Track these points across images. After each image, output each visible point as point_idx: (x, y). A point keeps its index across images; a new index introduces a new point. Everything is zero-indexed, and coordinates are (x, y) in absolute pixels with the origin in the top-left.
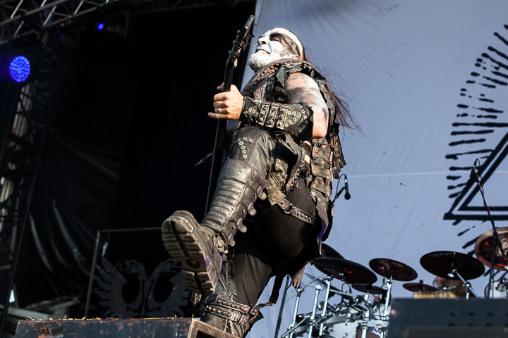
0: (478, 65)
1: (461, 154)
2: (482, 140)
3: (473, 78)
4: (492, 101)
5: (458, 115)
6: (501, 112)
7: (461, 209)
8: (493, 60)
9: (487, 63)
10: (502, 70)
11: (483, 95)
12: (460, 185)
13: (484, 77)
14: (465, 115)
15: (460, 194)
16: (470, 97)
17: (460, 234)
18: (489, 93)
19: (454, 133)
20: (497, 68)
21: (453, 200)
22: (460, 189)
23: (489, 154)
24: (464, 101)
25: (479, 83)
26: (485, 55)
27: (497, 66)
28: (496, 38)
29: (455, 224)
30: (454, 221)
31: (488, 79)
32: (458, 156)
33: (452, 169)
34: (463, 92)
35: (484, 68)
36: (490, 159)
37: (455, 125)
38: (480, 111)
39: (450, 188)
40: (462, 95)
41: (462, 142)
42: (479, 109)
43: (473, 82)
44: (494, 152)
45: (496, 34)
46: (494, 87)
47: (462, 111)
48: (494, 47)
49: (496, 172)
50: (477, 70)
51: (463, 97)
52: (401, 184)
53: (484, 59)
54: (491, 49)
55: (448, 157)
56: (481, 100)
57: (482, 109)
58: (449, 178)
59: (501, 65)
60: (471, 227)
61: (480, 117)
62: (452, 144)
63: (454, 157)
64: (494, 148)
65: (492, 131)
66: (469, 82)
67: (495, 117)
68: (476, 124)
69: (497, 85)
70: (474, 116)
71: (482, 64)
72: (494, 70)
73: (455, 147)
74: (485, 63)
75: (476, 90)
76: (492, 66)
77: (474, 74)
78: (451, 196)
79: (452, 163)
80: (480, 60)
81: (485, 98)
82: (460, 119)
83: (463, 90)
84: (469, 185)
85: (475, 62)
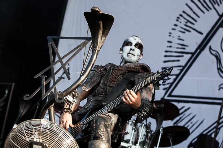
0: (177, 20)
2: (178, 61)
3: (175, 27)
4: (183, 40)
5: (168, 47)
6: (187, 46)
7: (168, 96)
8: (185, 18)
9: (182, 20)
10: (189, 24)
11: (179, 37)
12: (168, 84)
13: (180, 27)
14: (171, 47)
15: (167, 89)
16: (173, 37)
18: (182, 36)
19: (166, 56)
20: (186, 23)
21: (165, 91)
22: (168, 86)
23: (181, 68)
24: (170, 39)
25: (178, 30)
26: (181, 15)
27: (186, 21)
28: (186, 6)
31: (182, 28)
34: (170, 35)
35: (180, 22)
36: (182, 70)
37: (166, 52)
39: (163, 85)
40: (170, 36)
41: (169, 61)
42: (177, 44)
43: (175, 29)
44: (184, 67)
45: (187, 4)
46: (184, 32)
47: (169, 44)
48: (186, 11)
49: (185, 77)
50: (177, 23)
53: (181, 17)
54: (184, 12)
55: (163, 68)
56: (178, 39)
57: (179, 44)
59: (188, 21)
61: (178, 48)
62: (165, 62)
64: (183, 65)
65: (183, 56)
66: (173, 29)
67: (184, 49)
68: (176, 52)
69: (186, 32)
70: (175, 47)
71: (179, 20)
72: (185, 24)
75: (176, 34)
77: (176, 25)
78: (164, 89)
80: (178, 18)
81: (181, 38)
82: (169, 49)
83: (170, 33)
84: (172, 84)
85: (176, 19)
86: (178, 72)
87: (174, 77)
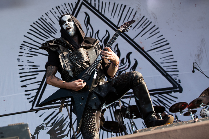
0: (21, 49)
1: (28, 85)
2: (35, 78)
3: (21, 54)
4: (33, 62)
5: (20, 70)
6: (39, 66)
7: (36, 106)
8: (27, 46)
10: (33, 50)
11: (28, 60)
12: (32, 97)
13: (26, 53)
14: (23, 69)
15: (34, 101)
16: (23, 62)
17: (40, 116)
18: (30, 59)
19: (21, 77)
20: (31, 49)
21: (32, 103)
22: (33, 99)
23: (40, 83)
24: (20, 63)
25: (25, 56)
26: (22, 44)
27: (30, 48)
29: (36, 113)
30: (35, 112)
31: (28, 54)
32: (26, 86)
33: (26, 91)
35: (25, 50)
36: (41, 85)
37: (20, 73)
38: (29, 66)
39: (28, 99)
40: (19, 61)
41: (26, 80)
42: (28, 66)
43: (22, 56)
44: (42, 82)
45: (25, 36)
47: (21, 68)
48: (26, 41)
49: (46, 89)
50: (22, 51)
52: (4, 101)
53: (23, 46)
54: (24, 42)
55: (22, 87)
56: (28, 62)
58: (26, 95)
59: (32, 48)
60: (44, 113)
61: (30, 69)
62: (22, 81)
63: (25, 86)
64: (41, 80)
65: (38, 74)
66: (19, 56)
67: (37, 68)
68: (30, 72)
69: (33, 56)
70: (27, 69)
72: (30, 50)
73: (23, 82)
74: (24, 48)
75: (24, 59)
76: (28, 49)
77: (20, 52)
78: (30, 102)
79: (24, 89)
80: (21, 47)
81: (30, 61)
82: (21, 71)
83: (18, 59)
84: (36, 96)
85: (19, 48)
86: (38, 87)
87: (37, 91)
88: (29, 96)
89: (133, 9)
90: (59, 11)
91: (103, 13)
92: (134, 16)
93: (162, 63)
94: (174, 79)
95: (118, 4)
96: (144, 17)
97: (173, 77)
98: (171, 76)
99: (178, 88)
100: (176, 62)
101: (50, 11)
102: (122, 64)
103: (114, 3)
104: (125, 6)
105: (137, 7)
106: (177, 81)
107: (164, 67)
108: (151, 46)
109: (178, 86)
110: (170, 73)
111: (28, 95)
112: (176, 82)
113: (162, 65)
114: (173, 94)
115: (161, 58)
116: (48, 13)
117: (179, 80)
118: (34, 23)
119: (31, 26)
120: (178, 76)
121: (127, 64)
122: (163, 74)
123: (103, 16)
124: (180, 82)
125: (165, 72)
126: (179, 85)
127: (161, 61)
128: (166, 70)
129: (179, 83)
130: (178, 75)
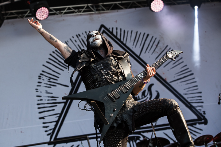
0: (39, 79)
1: (46, 117)
2: (53, 110)
3: (39, 84)
4: (52, 93)
5: (38, 100)
6: (58, 97)
8: (46, 76)
10: (51, 80)
11: (47, 91)
12: (50, 130)
13: (44, 83)
14: (41, 100)
15: (51, 134)
16: (41, 92)
18: (49, 90)
19: (39, 108)
20: (49, 80)
21: (49, 136)
22: (51, 131)
23: (58, 115)
24: (39, 94)
25: (43, 86)
26: (41, 74)
27: (49, 78)
28: (44, 67)
29: (54, 146)
31: (47, 84)
33: (44, 123)
34: (37, 90)
35: (43, 80)
36: (60, 117)
37: (38, 104)
39: (46, 131)
40: (37, 91)
41: (44, 111)
42: (47, 97)
43: (40, 86)
44: (61, 114)
45: (44, 65)
46: (50, 87)
47: (39, 98)
48: (45, 71)
49: (65, 122)
50: (41, 81)
51: (37, 92)
52: (21, 132)
53: (42, 76)
54: (43, 71)
55: (40, 118)
57: (49, 97)
58: (44, 127)
59: (51, 78)
61: (48, 100)
62: (40, 113)
63: (43, 118)
64: (60, 112)
65: (56, 106)
66: (38, 86)
67: (56, 100)
68: (48, 103)
69: (52, 86)
70: (46, 100)
71: (41, 78)
72: (48, 80)
73: (42, 114)
75: (43, 89)
76: (46, 79)
77: (39, 82)
78: (48, 135)
79: (42, 121)
80: (39, 76)
81: (48, 92)
82: (40, 102)
83: (36, 89)
84: (54, 129)
85: (38, 77)
86: (57, 119)
87: (55, 123)
88: (47, 129)
89: (156, 39)
90: (79, 39)
91: (124, 42)
92: (157, 46)
93: (186, 94)
94: (199, 111)
95: (140, 33)
96: (167, 46)
97: (197, 108)
98: (195, 107)
99: (203, 119)
100: (201, 93)
101: (71, 39)
102: (143, 97)
103: (136, 31)
104: (148, 35)
105: (160, 36)
106: (202, 112)
107: (188, 98)
108: (174, 77)
109: (202, 118)
110: (194, 105)
111: (46, 127)
112: (201, 114)
113: (185, 97)
114: (198, 126)
115: (184, 89)
116: (68, 41)
117: (204, 112)
118: (54, 52)
119: (51, 55)
120: (202, 108)
121: (149, 96)
122: (187, 106)
123: (125, 45)
124: (205, 113)
125: (189, 103)
126: (204, 117)
127: (185, 92)
128: (189, 101)
129: (204, 115)
130: (202, 106)
